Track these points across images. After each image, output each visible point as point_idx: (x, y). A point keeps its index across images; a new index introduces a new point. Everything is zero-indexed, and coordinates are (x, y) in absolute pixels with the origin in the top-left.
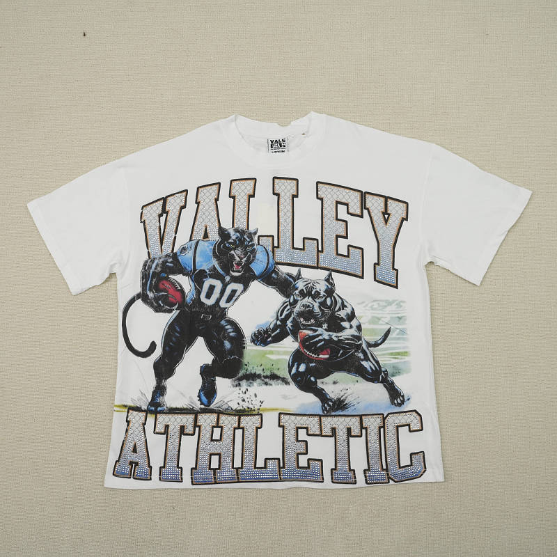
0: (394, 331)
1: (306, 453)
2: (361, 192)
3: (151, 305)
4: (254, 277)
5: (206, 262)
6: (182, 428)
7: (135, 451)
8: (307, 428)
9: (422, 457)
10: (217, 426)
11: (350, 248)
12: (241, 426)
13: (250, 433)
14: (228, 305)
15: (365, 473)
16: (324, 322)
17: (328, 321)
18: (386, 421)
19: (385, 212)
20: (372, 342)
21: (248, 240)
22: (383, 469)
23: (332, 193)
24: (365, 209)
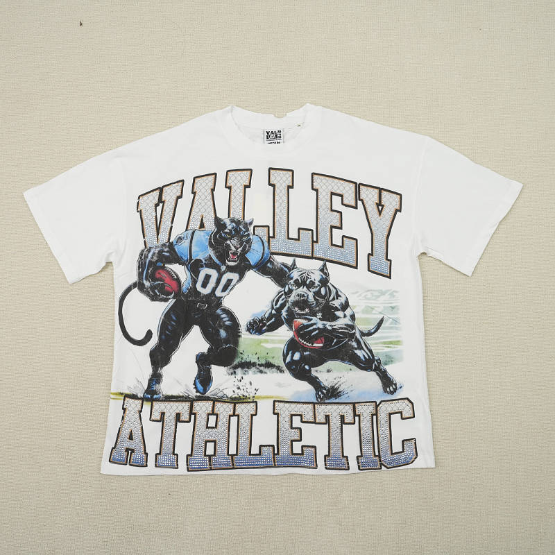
0: (387, 321)
1: (300, 440)
2: (355, 183)
3: (148, 294)
4: (249, 267)
5: (202, 252)
6: (178, 415)
7: (131, 437)
8: (301, 416)
9: (413, 444)
10: (213, 414)
11: (345, 239)
12: (236, 413)
13: (245, 421)
14: (223, 294)
15: (358, 459)
16: (318, 312)
17: (322, 311)
18: (379, 408)
19: (379, 204)
20: (365, 331)
21: (244, 230)
22: (375, 456)
23: (327, 184)
24: (360, 200)
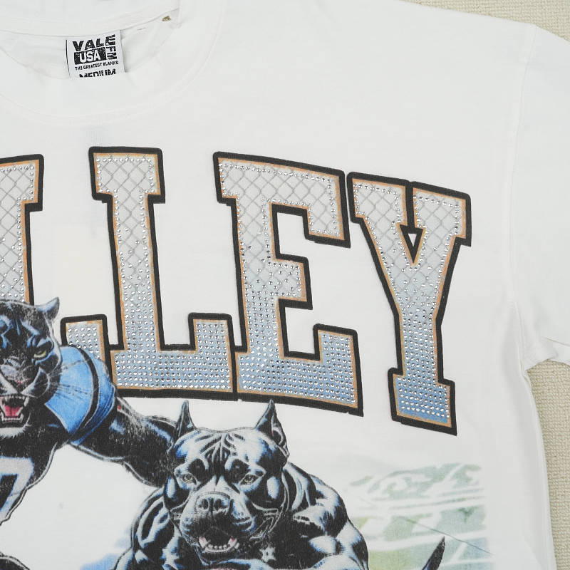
0: (454, 549)
2: (339, 173)
4: (60, 436)
11: (320, 333)
16: (263, 543)
17: (275, 541)
19: (410, 228)
21: (35, 332)
23: (260, 182)
24: (355, 220)
